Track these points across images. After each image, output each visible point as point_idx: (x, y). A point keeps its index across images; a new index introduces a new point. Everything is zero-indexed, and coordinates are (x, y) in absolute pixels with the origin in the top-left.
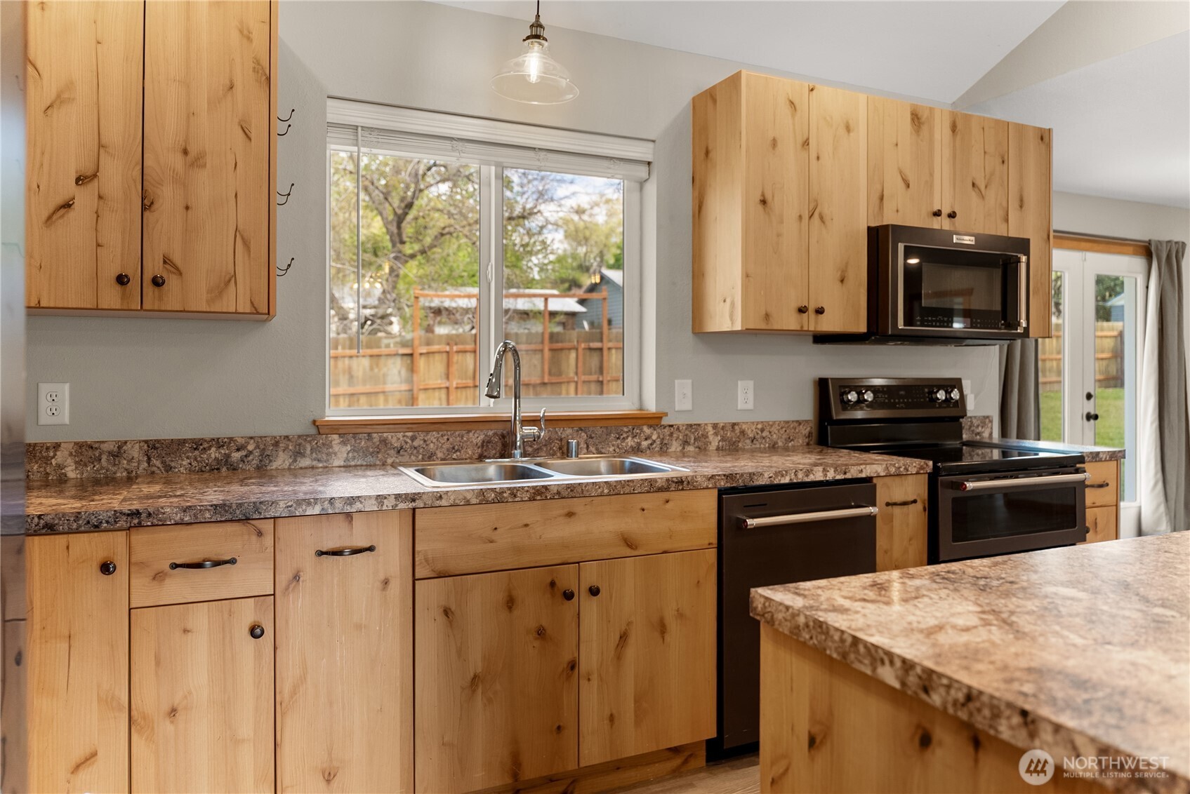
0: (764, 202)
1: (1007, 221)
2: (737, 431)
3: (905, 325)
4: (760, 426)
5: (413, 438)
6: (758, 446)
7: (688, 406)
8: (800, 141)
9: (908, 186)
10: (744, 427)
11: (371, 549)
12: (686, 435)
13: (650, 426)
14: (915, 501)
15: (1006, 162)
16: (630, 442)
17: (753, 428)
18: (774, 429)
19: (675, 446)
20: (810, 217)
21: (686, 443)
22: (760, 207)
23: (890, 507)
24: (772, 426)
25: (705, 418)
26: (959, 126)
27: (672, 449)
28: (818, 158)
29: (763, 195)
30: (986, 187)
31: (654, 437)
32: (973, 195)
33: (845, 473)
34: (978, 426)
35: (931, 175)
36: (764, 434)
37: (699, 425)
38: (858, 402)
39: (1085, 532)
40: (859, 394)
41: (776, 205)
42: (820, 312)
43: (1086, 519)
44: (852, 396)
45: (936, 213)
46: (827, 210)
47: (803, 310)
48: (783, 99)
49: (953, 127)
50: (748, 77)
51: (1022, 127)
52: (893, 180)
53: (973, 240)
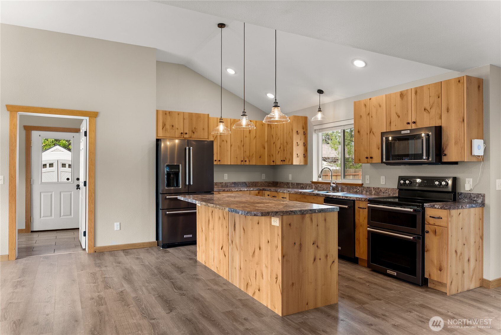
1: (441, 118)
2: (379, 190)
3: (386, 161)
4: (385, 189)
6: (385, 195)
7: (369, 182)
8: (367, 113)
9: (399, 117)
10: (381, 189)
11: (286, 198)
12: (367, 190)
13: (359, 187)
14: (366, 208)
15: (440, 97)
16: (355, 190)
17: (384, 189)
18: (390, 190)
19: (364, 192)
20: (370, 133)
21: (367, 192)
22: (358, 133)
23: (359, 208)
24: (389, 189)
25: (372, 185)
26: (418, 92)
27: (364, 193)
28: (372, 117)
29: (359, 130)
30: (430, 109)
31: (360, 189)
32: (425, 114)
33: (347, 198)
34: (474, 197)
35: (407, 111)
36: (387, 191)
37: (370, 187)
38: (405, 183)
39: (423, 231)
40: (405, 181)
41: (361, 132)
42: (371, 158)
43: (427, 228)
44: (402, 182)
45: (408, 123)
46: (374, 130)
47: (367, 158)
48: (363, 105)
49: (416, 93)
50: (355, 102)
51: (448, 82)
52: (394, 117)
53: (409, 132)
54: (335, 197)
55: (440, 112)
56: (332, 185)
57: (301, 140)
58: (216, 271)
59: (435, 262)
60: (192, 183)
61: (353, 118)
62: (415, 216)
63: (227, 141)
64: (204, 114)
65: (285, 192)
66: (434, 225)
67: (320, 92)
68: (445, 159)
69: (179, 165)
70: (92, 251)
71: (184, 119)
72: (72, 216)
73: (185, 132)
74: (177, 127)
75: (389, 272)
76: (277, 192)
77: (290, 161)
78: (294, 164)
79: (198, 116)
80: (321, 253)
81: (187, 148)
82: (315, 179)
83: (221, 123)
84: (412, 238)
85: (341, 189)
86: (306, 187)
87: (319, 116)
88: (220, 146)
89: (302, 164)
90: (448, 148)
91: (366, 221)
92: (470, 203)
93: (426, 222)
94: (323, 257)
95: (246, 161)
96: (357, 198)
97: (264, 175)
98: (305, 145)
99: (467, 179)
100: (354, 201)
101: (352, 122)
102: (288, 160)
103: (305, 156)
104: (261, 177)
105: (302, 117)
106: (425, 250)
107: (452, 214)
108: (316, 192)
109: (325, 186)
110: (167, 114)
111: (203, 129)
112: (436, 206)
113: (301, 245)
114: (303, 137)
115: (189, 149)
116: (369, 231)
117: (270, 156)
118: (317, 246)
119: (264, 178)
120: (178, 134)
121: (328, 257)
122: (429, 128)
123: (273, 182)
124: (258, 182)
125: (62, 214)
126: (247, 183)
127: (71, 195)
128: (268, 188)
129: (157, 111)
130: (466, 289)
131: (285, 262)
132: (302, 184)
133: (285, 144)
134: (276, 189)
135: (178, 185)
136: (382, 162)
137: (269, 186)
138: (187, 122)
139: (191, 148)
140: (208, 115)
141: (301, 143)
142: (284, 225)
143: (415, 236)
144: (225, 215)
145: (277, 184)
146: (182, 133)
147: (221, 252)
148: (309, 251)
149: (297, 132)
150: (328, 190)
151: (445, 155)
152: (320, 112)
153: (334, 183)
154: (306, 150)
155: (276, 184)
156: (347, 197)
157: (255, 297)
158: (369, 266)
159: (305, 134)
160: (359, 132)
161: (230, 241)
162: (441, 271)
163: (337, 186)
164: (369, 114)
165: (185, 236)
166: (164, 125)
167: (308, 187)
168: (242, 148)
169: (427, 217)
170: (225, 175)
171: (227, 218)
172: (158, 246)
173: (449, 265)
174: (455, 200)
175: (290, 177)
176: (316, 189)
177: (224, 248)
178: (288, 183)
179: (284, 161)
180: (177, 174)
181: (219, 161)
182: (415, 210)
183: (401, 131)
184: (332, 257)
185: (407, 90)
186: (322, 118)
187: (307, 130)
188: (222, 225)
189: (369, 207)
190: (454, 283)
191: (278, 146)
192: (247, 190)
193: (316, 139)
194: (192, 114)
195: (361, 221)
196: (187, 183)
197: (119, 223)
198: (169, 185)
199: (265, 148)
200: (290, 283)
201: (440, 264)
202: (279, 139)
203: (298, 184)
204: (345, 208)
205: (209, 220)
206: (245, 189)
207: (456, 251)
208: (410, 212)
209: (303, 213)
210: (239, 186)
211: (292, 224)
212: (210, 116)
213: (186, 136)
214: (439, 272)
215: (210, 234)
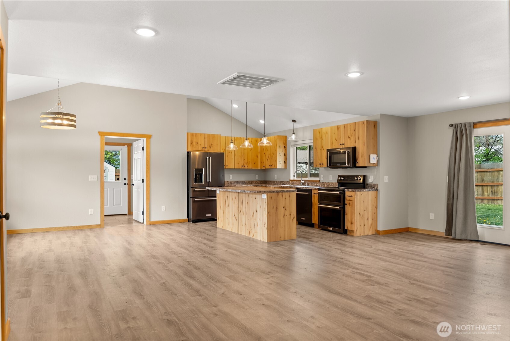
1: (355, 142)
3: (329, 166)
6: (331, 186)
7: (323, 179)
9: (336, 140)
10: (329, 183)
14: (317, 194)
15: (355, 131)
16: (315, 184)
17: (331, 183)
19: (321, 185)
20: (321, 149)
21: (322, 185)
23: (314, 194)
24: (333, 183)
25: (325, 181)
26: (345, 127)
28: (323, 139)
30: (351, 137)
31: (317, 183)
32: (349, 139)
34: (373, 186)
35: (340, 137)
38: (341, 179)
39: (345, 204)
40: (341, 178)
41: (317, 148)
42: (323, 164)
43: (346, 202)
44: (339, 178)
45: (341, 144)
46: (324, 147)
47: (320, 164)
48: (318, 132)
49: (344, 127)
50: (314, 130)
51: (359, 122)
52: (334, 140)
53: (340, 149)
54: (301, 188)
55: (355, 139)
56: (302, 181)
57: (282, 152)
58: (230, 230)
59: (350, 220)
60: (211, 181)
61: (313, 139)
62: (340, 196)
63: (232, 153)
64: (217, 135)
65: (272, 186)
66: (349, 200)
67: (294, 121)
68: (357, 165)
69: (202, 169)
70: (149, 224)
71: (204, 138)
72: (121, 206)
73: (205, 147)
74: (200, 144)
75: (329, 228)
76: (266, 187)
77: (275, 166)
78: (278, 168)
79: (214, 136)
80: (287, 213)
81: (208, 158)
82: (292, 178)
83: (232, 143)
84: (338, 208)
85: (307, 184)
86: (286, 183)
87: (293, 137)
88: (227, 156)
89: (283, 168)
90: (359, 159)
91: (318, 201)
92: (371, 189)
93: (346, 199)
94: (288, 215)
95: (245, 166)
96: (313, 188)
97: (258, 176)
98: (285, 155)
99: (370, 176)
100: (312, 190)
101: (312, 141)
102: (274, 165)
103: (285, 163)
104: (256, 178)
105: (283, 136)
106: (346, 214)
107: (357, 194)
108: (292, 186)
109: (298, 183)
110: (194, 135)
111: (217, 145)
112: (350, 190)
113: (277, 208)
114: (284, 150)
115: (209, 158)
116: (319, 206)
117: (261, 162)
118: (285, 209)
119: (258, 178)
120: (200, 148)
121: (291, 215)
122: (349, 148)
123: (264, 181)
124: (253, 181)
125: (114, 204)
126: (246, 182)
127: (120, 190)
128: (261, 185)
129: (188, 133)
130: (366, 234)
131: (269, 216)
132: (284, 182)
133: (272, 154)
134: (266, 185)
135: (201, 182)
136: (327, 167)
137: (261, 184)
138: (206, 140)
139: (210, 158)
140: (220, 135)
141: (283, 154)
142: (269, 198)
143: (340, 207)
144: (236, 197)
145: (267, 182)
146: (203, 148)
147: (234, 218)
148: (281, 211)
149: (280, 146)
150: (299, 185)
151: (357, 163)
152: (294, 134)
153: (303, 181)
154: (286, 159)
155: (265, 183)
156: (308, 188)
157: (254, 237)
158: (319, 227)
159: (285, 148)
160: (316, 148)
161: (239, 211)
162: (352, 224)
163: (305, 183)
164: (321, 137)
165: (206, 215)
166: (192, 143)
167: (287, 184)
168: (242, 157)
169: (346, 196)
170: (230, 176)
171: (237, 198)
172: (189, 222)
173: (356, 221)
174: (364, 188)
175: (276, 177)
176: (293, 184)
177: (235, 216)
178: (274, 181)
179: (271, 166)
180: (201, 174)
181: (227, 166)
182: (340, 193)
183: (336, 149)
184: (293, 215)
185: (340, 125)
186: (295, 138)
187: (286, 145)
188: (234, 203)
189: (319, 193)
190: (358, 230)
191: (267, 155)
192: (246, 186)
193: (292, 151)
194: (209, 134)
195: (315, 201)
196: (208, 181)
197: (164, 207)
198: (196, 182)
199: (258, 157)
200: (272, 227)
201: (352, 221)
202: (267, 151)
203: (281, 182)
204: (306, 194)
205: (226, 201)
206: (245, 185)
207: (360, 214)
208: (337, 194)
209: (278, 192)
210: (240, 183)
211: (272, 198)
212: (221, 135)
213: (206, 150)
214: (351, 225)
215: (226, 209)
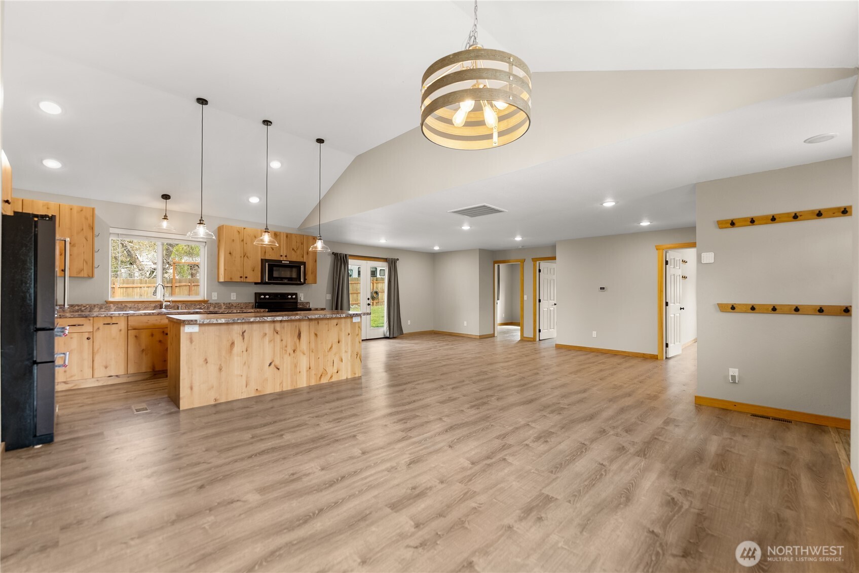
0: (230, 253)
1: (303, 257)
2: (231, 305)
3: (268, 281)
5: (134, 305)
6: (237, 308)
7: (216, 298)
8: (241, 240)
9: (273, 249)
10: (233, 303)
11: (117, 324)
12: (215, 305)
13: (204, 303)
15: (303, 244)
16: (198, 307)
17: (236, 304)
18: (242, 304)
20: (244, 257)
22: (229, 255)
25: (221, 301)
26: (288, 236)
28: (246, 244)
30: (297, 250)
31: (205, 306)
32: (293, 252)
34: (305, 305)
35: (280, 247)
36: (239, 305)
37: (219, 303)
38: (264, 298)
40: (264, 296)
41: (233, 254)
42: (246, 277)
44: (260, 297)
45: (281, 256)
46: (247, 255)
47: (241, 277)
48: (236, 231)
50: (226, 226)
51: (308, 236)
52: (268, 249)
53: (288, 262)
55: (303, 253)
56: (165, 303)
58: (252, 395)
67: (166, 197)
77: (85, 272)
87: (164, 224)
90: (308, 275)
99: (301, 294)
102: (75, 270)
136: (264, 282)
147: (270, 369)
151: (306, 279)
152: (165, 220)
153: (168, 302)
161: (290, 352)
177: (275, 363)
183: (282, 261)
185: (280, 232)
188: (272, 340)
205: (233, 343)
215: (236, 358)
